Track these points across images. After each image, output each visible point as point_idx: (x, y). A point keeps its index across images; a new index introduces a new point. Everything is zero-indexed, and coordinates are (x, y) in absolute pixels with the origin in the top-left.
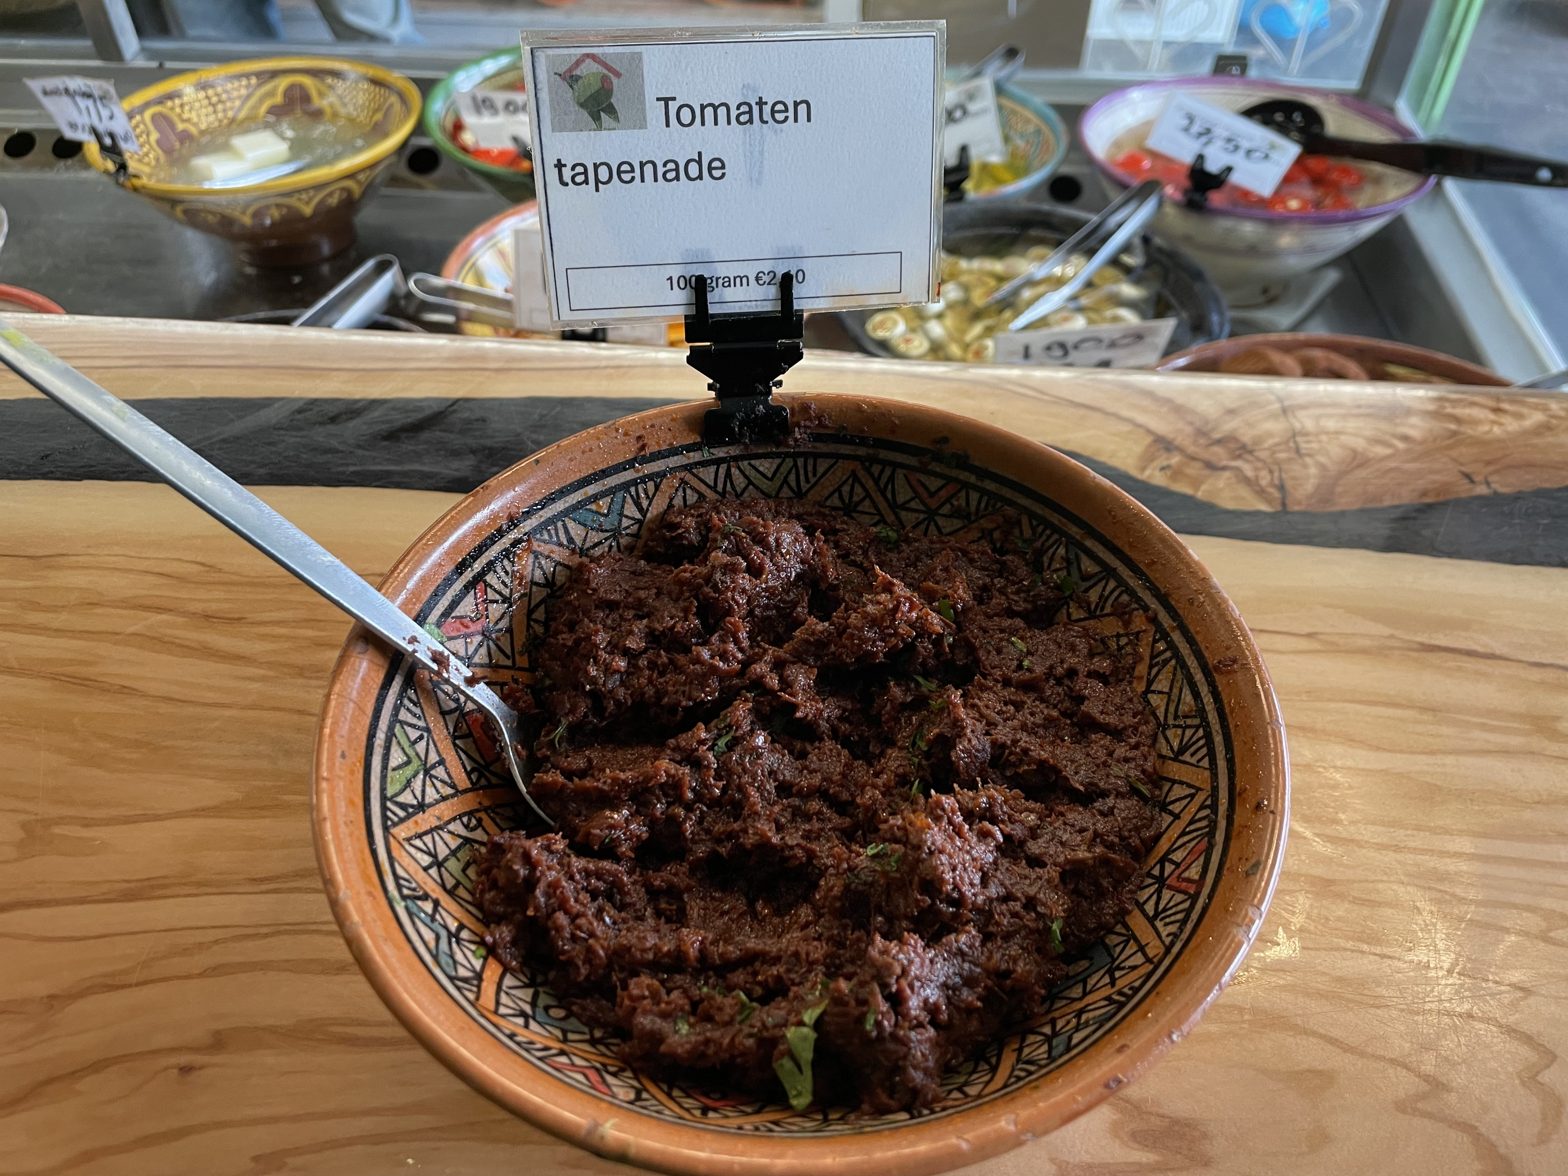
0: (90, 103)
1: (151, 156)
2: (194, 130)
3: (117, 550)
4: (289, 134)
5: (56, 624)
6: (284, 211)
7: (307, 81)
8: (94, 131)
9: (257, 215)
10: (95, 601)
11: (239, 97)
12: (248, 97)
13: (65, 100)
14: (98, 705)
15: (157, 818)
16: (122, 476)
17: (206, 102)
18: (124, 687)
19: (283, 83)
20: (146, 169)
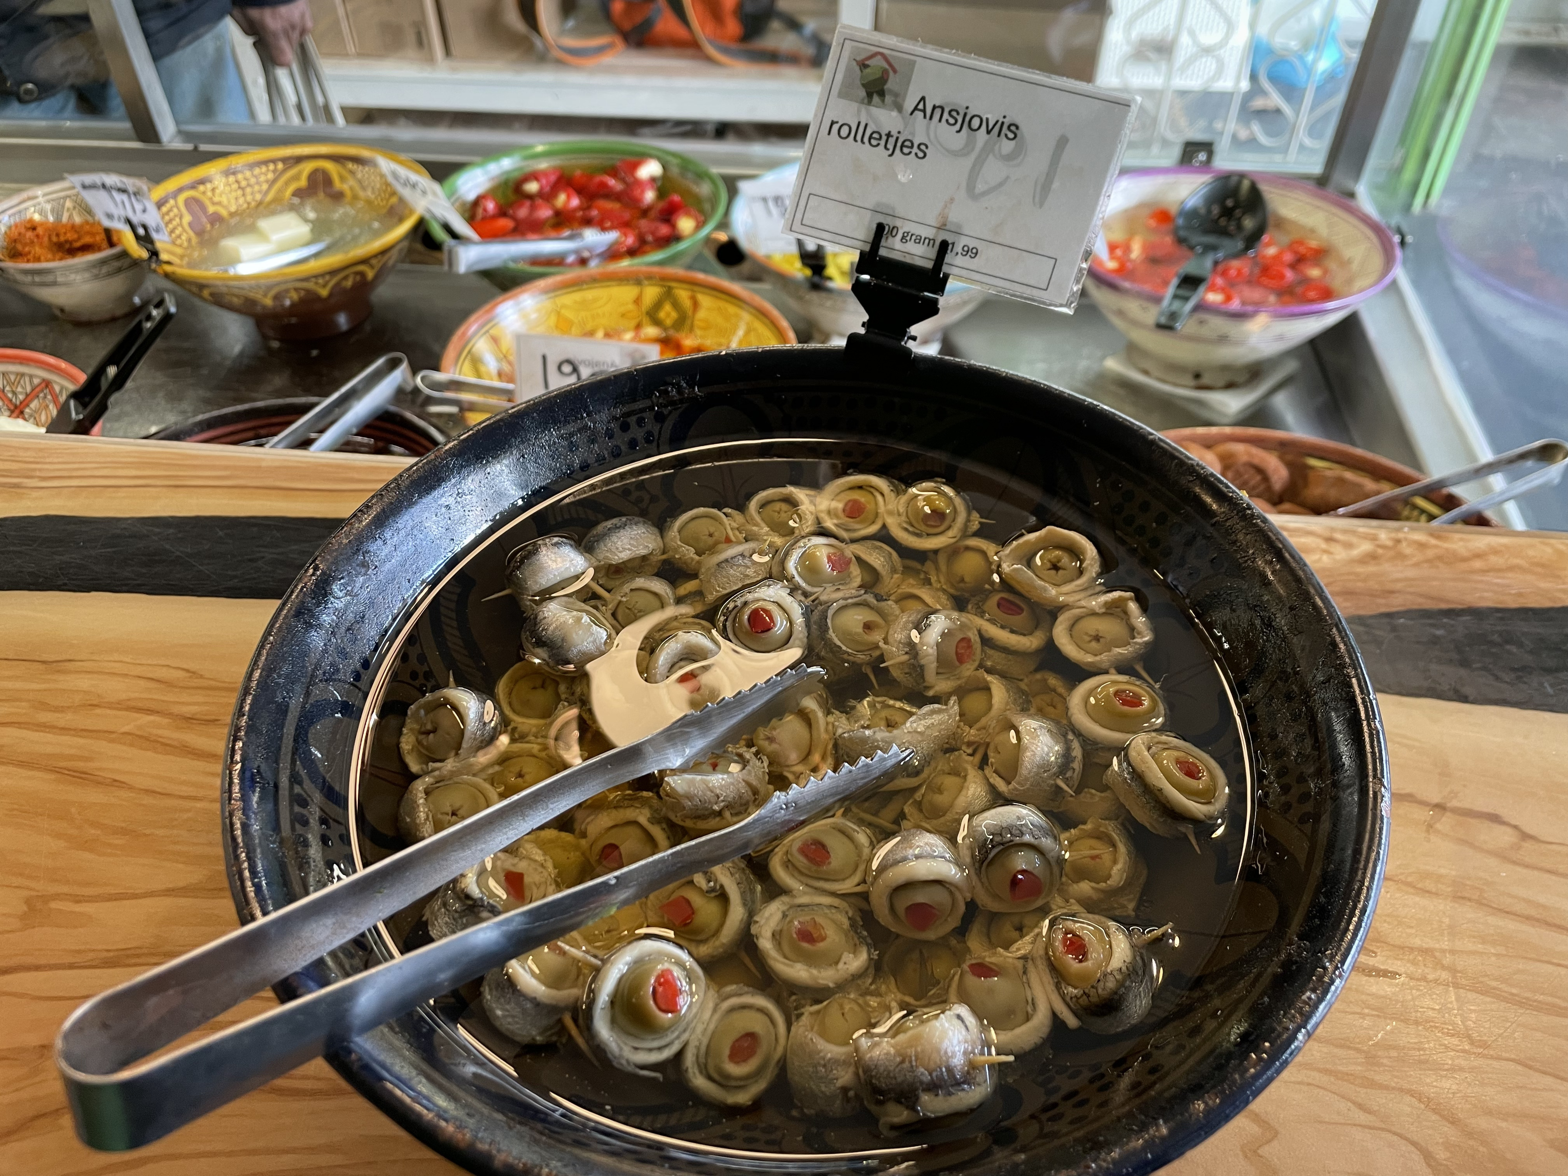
0: (124, 197)
1: (184, 237)
2: (224, 213)
3: (116, 657)
4: (312, 215)
5: (62, 723)
6: (302, 293)
7: (329, 166)
8: (129, 222)
9: (276, 297)
10: (95, 703)
11: (267, 181)
12: (274, 181)
13: (103, 194)
14: (94, 796)
15: (135, 896)
16: (124, 588)
17: (235, 186)
18: (115, 781)
19: (308, 167)
20: (179, 251)
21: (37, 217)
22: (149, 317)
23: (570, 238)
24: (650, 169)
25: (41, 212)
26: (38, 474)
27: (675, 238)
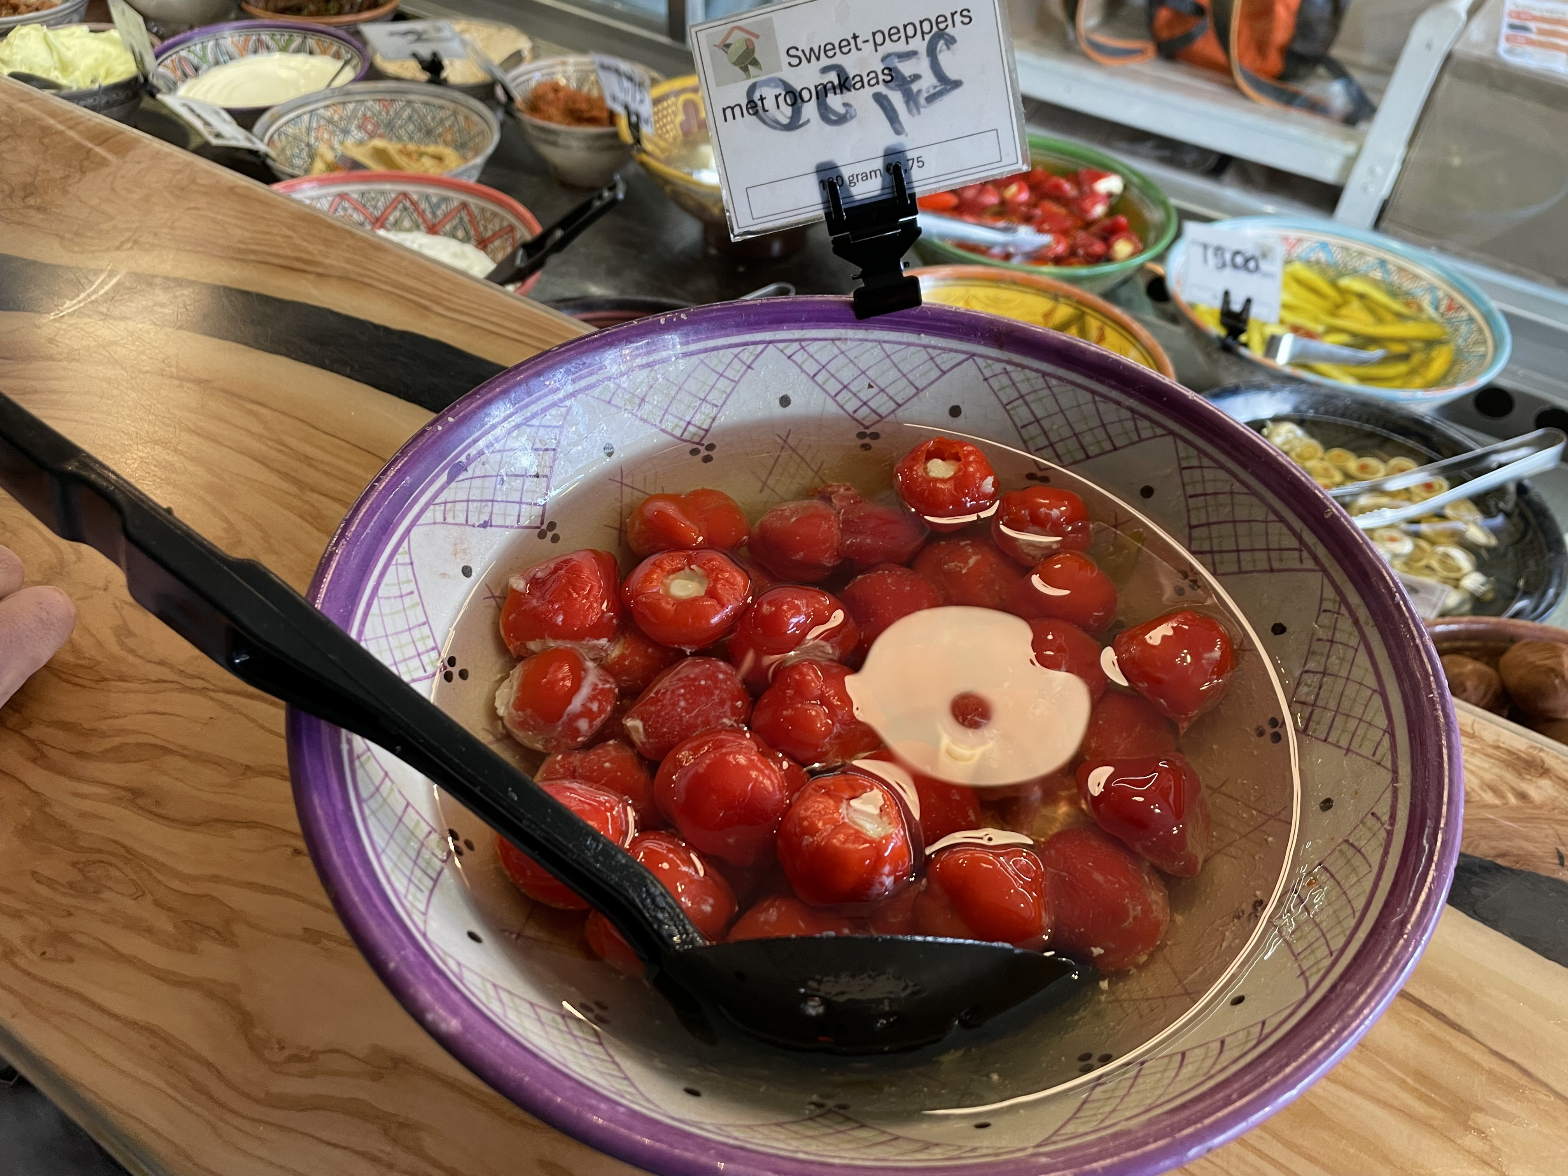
0: (630, 85)
1: (672, 134)
8: (626, 108)
13: (614, 77)
20: (662, 144)
21: (563, 82)
22: (600, 197)
23: (1005, 230)
24: (1111, 184)
25: (568, 79)
26: (446, 303)
27: (1107, 258)
